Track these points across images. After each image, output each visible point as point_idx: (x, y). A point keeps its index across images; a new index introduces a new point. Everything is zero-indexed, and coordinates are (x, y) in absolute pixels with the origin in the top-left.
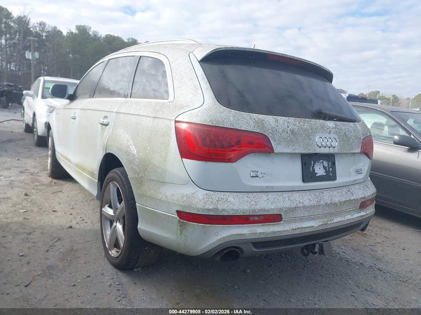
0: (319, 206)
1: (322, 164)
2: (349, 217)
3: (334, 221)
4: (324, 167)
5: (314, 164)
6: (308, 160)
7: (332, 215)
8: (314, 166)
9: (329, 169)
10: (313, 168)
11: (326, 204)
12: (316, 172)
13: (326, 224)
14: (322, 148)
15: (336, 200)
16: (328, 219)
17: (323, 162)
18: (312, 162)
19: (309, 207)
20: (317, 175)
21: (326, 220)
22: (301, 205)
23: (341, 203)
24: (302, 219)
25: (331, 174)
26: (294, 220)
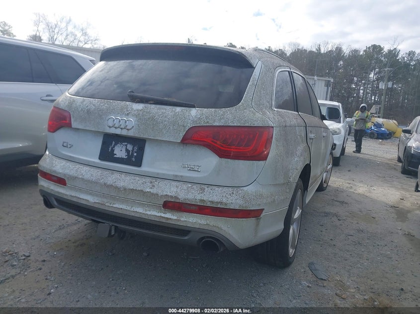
0: (97, 183)
1: (124, 147)
2: (140, 210)
3: (114, 206)
4: (127, 151)
5: (116, 144)
6: (110, 140)
7: (113, 198)
8: (114, 147)
9: (132, 154)
10: (112, 148)
11: (105, 184)
12: (115, 153)
13: (102, 204)
14: (113, 129)
15: (121, 184)
16: (109, 201)
17: (126, 145)
18: (114, 143)
19: (86, 181)
20: (115, 156)
21: (105, 200)
22: (81, 177)
23: (125, 189)
24: (80, 190)
25: (134, 159)
26: (74, 188)
